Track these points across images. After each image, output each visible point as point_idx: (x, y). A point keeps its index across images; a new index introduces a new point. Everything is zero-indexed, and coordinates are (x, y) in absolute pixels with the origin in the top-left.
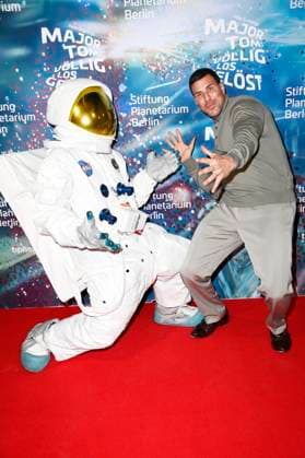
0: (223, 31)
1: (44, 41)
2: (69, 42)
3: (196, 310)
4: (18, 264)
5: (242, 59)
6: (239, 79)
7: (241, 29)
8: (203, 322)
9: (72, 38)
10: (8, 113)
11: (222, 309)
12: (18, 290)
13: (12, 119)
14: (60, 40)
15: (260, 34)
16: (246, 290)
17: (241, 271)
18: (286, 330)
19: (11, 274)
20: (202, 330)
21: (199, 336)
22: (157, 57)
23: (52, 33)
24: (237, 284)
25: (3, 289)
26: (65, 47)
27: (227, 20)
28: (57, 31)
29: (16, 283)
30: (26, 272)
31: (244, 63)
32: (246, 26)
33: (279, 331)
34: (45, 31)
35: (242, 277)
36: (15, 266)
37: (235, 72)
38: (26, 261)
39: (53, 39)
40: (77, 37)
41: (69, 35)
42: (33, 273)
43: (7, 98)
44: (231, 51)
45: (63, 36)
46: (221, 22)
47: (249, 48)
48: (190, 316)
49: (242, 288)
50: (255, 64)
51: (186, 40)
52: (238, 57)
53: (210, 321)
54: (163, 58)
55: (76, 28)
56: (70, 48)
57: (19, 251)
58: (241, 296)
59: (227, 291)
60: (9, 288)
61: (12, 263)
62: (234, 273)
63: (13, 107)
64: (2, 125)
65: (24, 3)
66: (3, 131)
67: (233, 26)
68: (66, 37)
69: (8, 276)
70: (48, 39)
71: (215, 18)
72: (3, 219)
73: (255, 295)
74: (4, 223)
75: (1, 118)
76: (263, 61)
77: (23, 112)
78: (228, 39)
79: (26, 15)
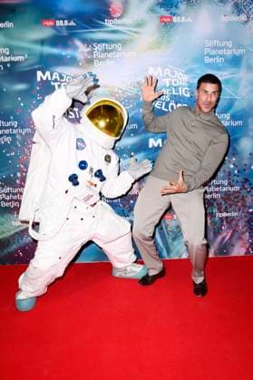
0: (161, 74)
1: (39, 79)
2: (56, 81)
4: (17, 233)
5: (174, 93)
6: (172, 107)
7: (173, 74)
8: (147, 275)
9: (58, 78)
10: (13, 127)
11: (160, 265)
12: (16, 251)
13: (15, 131)
14: (50, 79)
15: (186, 78)
16: (178, 253)
17: (174, 239)
18: (204, 280)
19: (12, 241)
20: (146, 280)
22: (116, 91)
23: (44, 74)
24: (172, 247)
25: (6, 251)
26: (52, 83)
27: (164, 68)
28: (48, 73)
29: (14, 247)
30: (22, 239)
31: (175, 96)
32: (176, 72)
34: (39, 74)
35: (175, 243)
36: (14, 235)
37: (169, 102)
38: (22, 231)
39: (44, 78)
40: (61, 77)
41: (56, 76)
42: (26, 240)
43: (12, 118)
44: (166, 88)
45: (52, 76)
46: (160, 69)
47: (179, 86)
48: (137, 271)
49: (175, 251)
50: (183, 97)
51: (136, 80)
52: (171, 92)
53: (152, 273)
54: (120, 92)
55: (60, 71)
56: (56, 84)
57: (17, 224)
58: (174, 256)
59: (165, 253)
60: (9, 250)
61: (13, 232)
62: (170, 241)
63: (15, 124)
64: (8, 136)
65: (26, 56)
66: (8, 140)
67: (168, 72)
68: (54, 77)
69: (9, 241)
70: (41, 78)
71: (155, 66)
72: (6, 201)
73: (185, 256)
74: (7, 204)
75: (7, 131)
76: (188, 95)
77: (23, 128)
78: (164, 80)
79: (27, 63)
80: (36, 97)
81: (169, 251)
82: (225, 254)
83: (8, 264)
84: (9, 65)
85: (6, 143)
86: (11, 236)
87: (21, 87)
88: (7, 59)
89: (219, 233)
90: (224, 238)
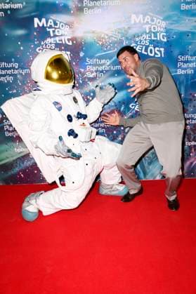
0: (142, 21)
1: (36, 26)
2: (51, 27)
3: (124, 186)
4: (19, 158)
5: (153, 38)
6: (151, 51)
7: (153, 20)
8: (128, 193)
10: (14, 68)
12: (18, 173)
13: (16, 72)
14: (45, 25)
15: (164, 24)
16: (152, 175)
17: (150, 164)
18: (176, 198)
19: (14, 165)
20: (127, 198)
21: (125, 201)
22: (103, 36)
23: (41, 21)
24: (148, 171)
25: (10, 173)
26: (48, 30)
27: (145, 15)
28: (44, 20)
29: (16, 170)
30: (23, 163)
31: (154, 41)
32: (155, 19)
33: (172, 198)
34: (36, 20)
35: (150, 167)
36: (16, 160)
37: (149, 46)
38: (23, 157)
39: (41, 25)
40: (56, 24)
41: (51, 23)
42: (27, 163)
43: (13, 60)
44: (146, 33)
45: (47, 23)
46: (141, 16)
47: (157, 32)
49: (150, 174)
50: (160, 42)
51: (119, 27)
52: (151, 37)
53: (132, 192)
54: (106, 37)
55: (54, 18)
56: (51, 30)
57: (19, 150)
58: (149, 178)
59: (142, 175)
60: (13, 172)
61: (15, 158)
62: (146, 165)
63: (16, 66)
64: (10, 75)
65: (24, 3)
66: (10, 79)
67: (148, 18)
68: (49, 24)
69: (12, 165)
70: (38, 25)
71: (137, 14)
72: (9, 131)
73: (158, 178)
74: (10, 134)
75: (9, 72)
76: (165, 40)
77: (23, 68)
78: (144, 26)
79: (25, 10)
80: (34, 42)
81: (145, 174)
82: (192, 176)
83: (12, 184)
84: (9, 12)
85: (9, 82)
86: (14, 161)
87: (20, 32)
88: (7, 6)
89: (188, 159)
90: (192, 163)
